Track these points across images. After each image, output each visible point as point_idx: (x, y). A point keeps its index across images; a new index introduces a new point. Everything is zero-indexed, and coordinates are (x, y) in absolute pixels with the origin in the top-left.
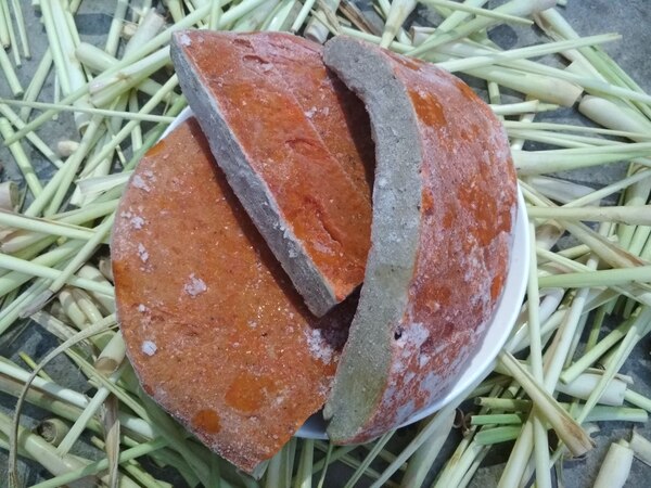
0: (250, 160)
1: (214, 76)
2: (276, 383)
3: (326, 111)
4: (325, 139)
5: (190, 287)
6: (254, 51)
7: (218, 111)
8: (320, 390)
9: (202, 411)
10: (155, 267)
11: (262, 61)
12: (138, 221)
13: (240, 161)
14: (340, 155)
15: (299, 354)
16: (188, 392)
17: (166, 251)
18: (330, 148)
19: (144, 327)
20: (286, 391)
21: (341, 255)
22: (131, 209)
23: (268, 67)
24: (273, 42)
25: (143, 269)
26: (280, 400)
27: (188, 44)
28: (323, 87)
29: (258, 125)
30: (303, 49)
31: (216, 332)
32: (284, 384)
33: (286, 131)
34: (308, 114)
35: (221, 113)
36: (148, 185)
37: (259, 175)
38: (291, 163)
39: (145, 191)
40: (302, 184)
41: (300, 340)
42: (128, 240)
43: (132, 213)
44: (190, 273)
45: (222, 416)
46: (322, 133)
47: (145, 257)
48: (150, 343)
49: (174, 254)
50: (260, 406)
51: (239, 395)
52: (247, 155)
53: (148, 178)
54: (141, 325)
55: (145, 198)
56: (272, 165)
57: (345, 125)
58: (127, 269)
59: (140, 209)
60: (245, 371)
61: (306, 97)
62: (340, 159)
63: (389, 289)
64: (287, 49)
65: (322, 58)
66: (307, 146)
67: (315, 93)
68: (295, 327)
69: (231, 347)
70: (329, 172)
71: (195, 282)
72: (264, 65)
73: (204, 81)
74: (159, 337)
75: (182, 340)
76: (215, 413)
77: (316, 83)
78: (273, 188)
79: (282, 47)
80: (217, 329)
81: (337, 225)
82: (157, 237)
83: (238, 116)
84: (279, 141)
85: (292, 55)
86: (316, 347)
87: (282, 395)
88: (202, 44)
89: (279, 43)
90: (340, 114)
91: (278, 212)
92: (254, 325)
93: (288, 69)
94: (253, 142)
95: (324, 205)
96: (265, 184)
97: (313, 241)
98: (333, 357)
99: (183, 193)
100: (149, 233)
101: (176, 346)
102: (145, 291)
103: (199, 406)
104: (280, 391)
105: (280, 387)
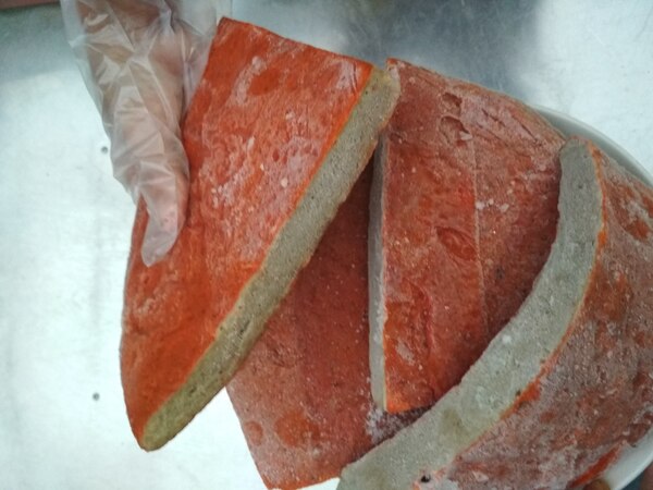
1: (399, 128)
2: (322, 434)
4: (484, 239)
6: (459, 113)
9: (253, 422)
11: (461, 128)
14: (489, 262)
15: (355, 420)
18: (483, 250)
20: (326, 446)
21: (421, 367)
23: (465, 137)
24: (488, 110)
26: (316, 452)
28: (516, 180)
29: (415, 200)
30: (520, 129)
32: (329, 439)
33: (442, 217)
34: (479, 205)
37: (385, 251)
38: (426, 251)
40: (425, 278)
41: (363, 408)
45: (266, 436)
46: (483, 230)
50: (299, 446)
56: (405, 245)
61: (490, 185)
62: (485, 266)
64: (501, 123)
66: (457, 240)
67: (504, 184)
70: (464, 276)
72: (462, 133)
76: (262, 430)
77: (512, 173)
79: (496, 119)
81: (437, 335)
83: (399, 182)
84: (428, 224)
86: (372, 423)
87: (321, 448)
89: (494, 113)
93: (486, 147)
94: (398, 216)
95: (435, 309)
96: (385, 263)
97: (399, 340)
103: (253, 417)
104: (321, 443)
105: (323, 439)
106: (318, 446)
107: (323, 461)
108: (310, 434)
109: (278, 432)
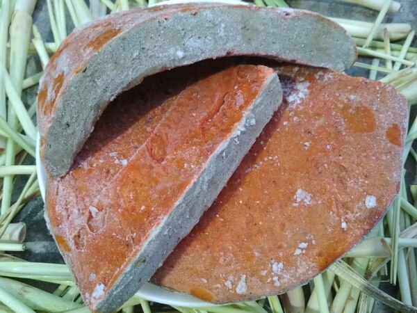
0: (196, 177)
1: (128, 245)
2: (341, 106)
3: (114, 154)
4: (140, 143)
5: (305, 200)
6: (83, 228)
7: (162, 224)
8: (329, 79)
9: (391, 142)
10: (305, 234)
11: (90, 217)
12: (277, 267)
13: (198, 189)
14: (149, 129)
16: (384, 157)
17: (288, 234)
18: (146, 138)
19: (358, 215)
20: (343, 98)
21: (236, 87)
22: (269, 280)
23: (94, 210)
24: (65, 219)
25: (314, 242)
26: (352, 97)
27: (102, 286)
28: (91, 165)
29: (159, 187)
30: (60, 194)
31: (329, 165)
32: (339, 101)
33: (152, 167)
34: (125, 162)
35: (164, 220)
36: (239, 279)
37: (205, 165)
38: (179, 152)
39: (246, 279)
40: (192, 137)
41: (301, 108)
42: (297, 267)
43: (272, 277)
44: (295, 207)
45: (386, 127)
46: (136, 148)
47: (304, 245)
48: (367, 203)
49: (286, 227)
50: (364, 107)
51: (365, 124)
52: (193, 181)
53: (232, 284)
54: (357, 219)
55: (252, 275)
56: (189, 162)
57: (119, 138)
58: (320, 255)
59: (264, 273)
60: (345, 129)
61: (108, 172)
62: (153, 128)
63: (259, 27)
64: (66, 205)
65: (62, 178)
66: (155, 151)
67: (100, 168)
68: (292, 117)
69: (334, 149)
70: (170, 127)
71: (299, 200)
72: (93, 215)
73: (138, 251)
74: (359, 200)
75: (350, 183)
76: (387, 132)
77: (90, 171)
78: (211, 150)
79: (67, 209)
80: (326, 165)
81: (212, 102)
82: (280, 247)
83: (159, 206)
84: (164, 168)
85: (72, 198)
86: (301, 95)
87: (347, 98)
88: (97, 273)
89: (64, 213)
90: (111, 145)
91: (229, 139)
92: (306, 144)
93: (88, 196)
94: (178, 183)
95: (202, 117)
96: (211, 157)
97: (237, 108)
98: (301, 82)
99: (230, 248)
100: (281, 254)
101: (357, 184)
102: (330, 230)
103: (389, 145)
106: (349, 100)
107: (351, 90)
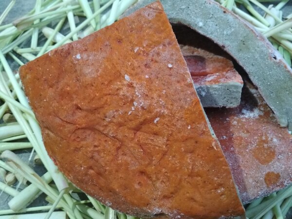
2: (264, 138)
9: (265, 179)
15: (251, 124)
20: (270, 136)
26: (275, 140)
32: (266, 135)
41: (244, 120)
45: (272, 170)
50: (274, 150)
51: (263, 158)
60: (251, 150)
63: (252, 48)
68: (235, 120)
76: (269, 173)
86: (252, 115)
87: (272, 138)
92: (224, 137)
103: (261, 179)
104: (270, 139)
105: (267, 138)
106: (272, 140)
107: (280, 137)
108: (265, 145)
109: (269, 163)
